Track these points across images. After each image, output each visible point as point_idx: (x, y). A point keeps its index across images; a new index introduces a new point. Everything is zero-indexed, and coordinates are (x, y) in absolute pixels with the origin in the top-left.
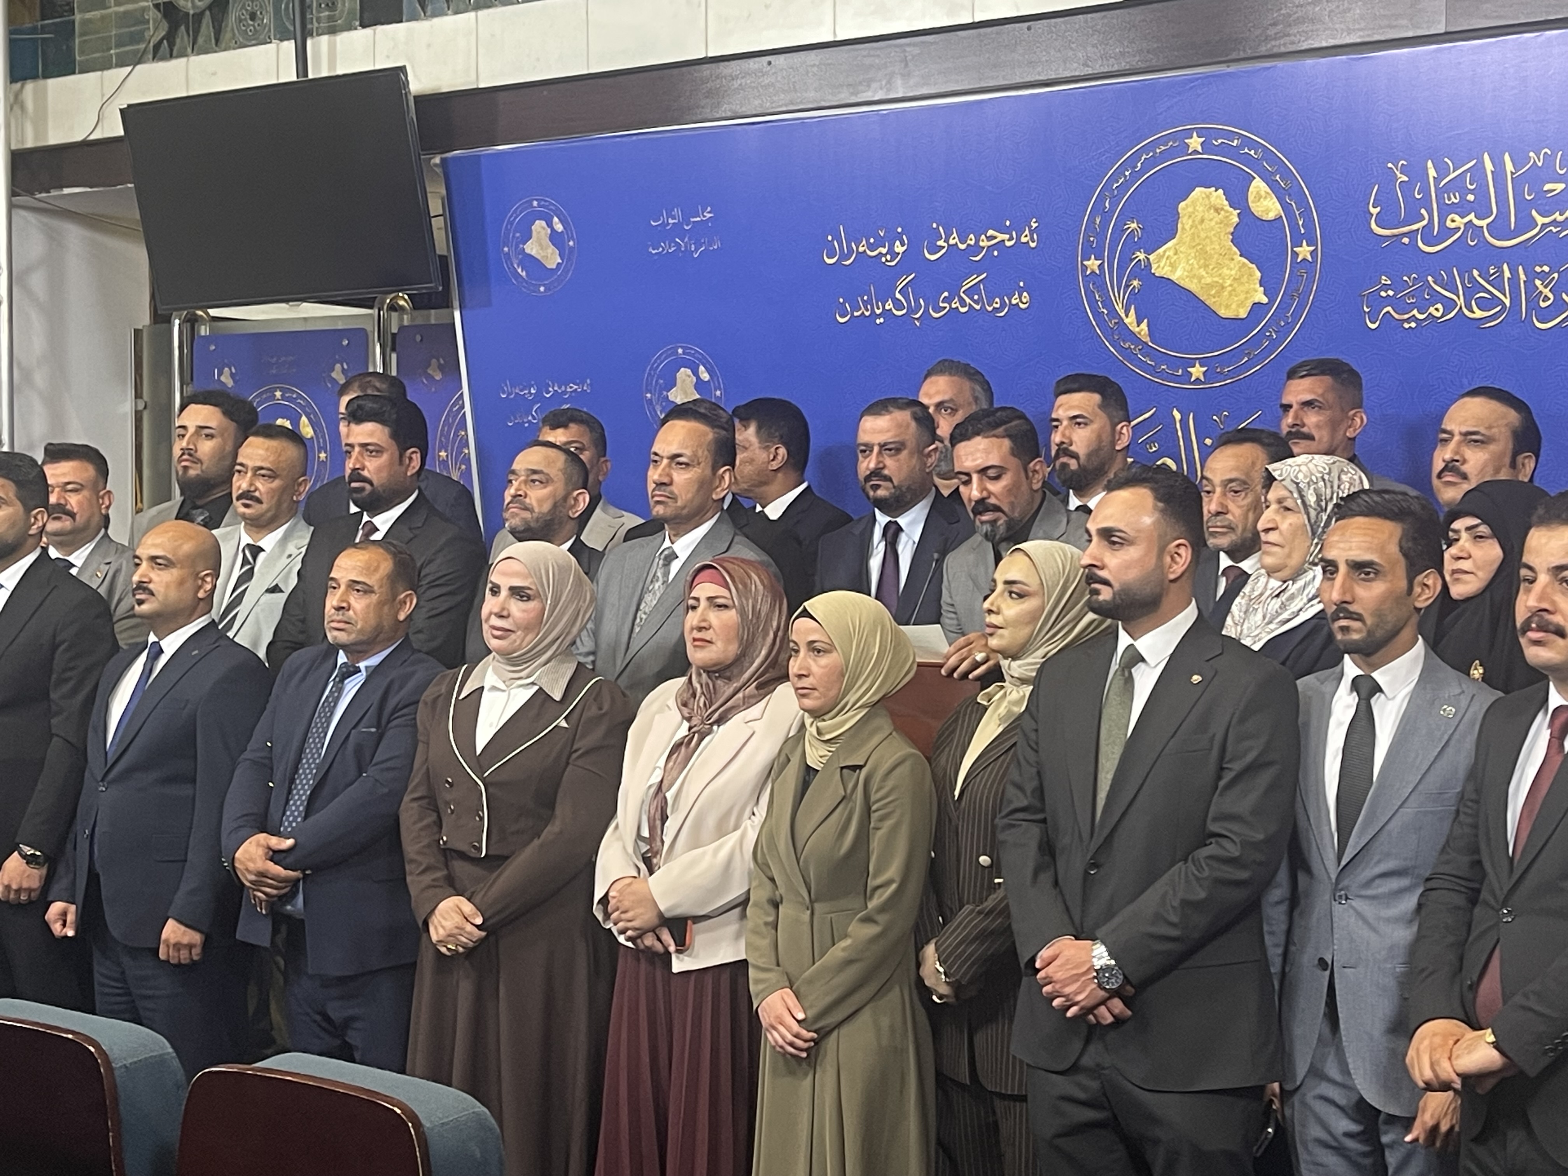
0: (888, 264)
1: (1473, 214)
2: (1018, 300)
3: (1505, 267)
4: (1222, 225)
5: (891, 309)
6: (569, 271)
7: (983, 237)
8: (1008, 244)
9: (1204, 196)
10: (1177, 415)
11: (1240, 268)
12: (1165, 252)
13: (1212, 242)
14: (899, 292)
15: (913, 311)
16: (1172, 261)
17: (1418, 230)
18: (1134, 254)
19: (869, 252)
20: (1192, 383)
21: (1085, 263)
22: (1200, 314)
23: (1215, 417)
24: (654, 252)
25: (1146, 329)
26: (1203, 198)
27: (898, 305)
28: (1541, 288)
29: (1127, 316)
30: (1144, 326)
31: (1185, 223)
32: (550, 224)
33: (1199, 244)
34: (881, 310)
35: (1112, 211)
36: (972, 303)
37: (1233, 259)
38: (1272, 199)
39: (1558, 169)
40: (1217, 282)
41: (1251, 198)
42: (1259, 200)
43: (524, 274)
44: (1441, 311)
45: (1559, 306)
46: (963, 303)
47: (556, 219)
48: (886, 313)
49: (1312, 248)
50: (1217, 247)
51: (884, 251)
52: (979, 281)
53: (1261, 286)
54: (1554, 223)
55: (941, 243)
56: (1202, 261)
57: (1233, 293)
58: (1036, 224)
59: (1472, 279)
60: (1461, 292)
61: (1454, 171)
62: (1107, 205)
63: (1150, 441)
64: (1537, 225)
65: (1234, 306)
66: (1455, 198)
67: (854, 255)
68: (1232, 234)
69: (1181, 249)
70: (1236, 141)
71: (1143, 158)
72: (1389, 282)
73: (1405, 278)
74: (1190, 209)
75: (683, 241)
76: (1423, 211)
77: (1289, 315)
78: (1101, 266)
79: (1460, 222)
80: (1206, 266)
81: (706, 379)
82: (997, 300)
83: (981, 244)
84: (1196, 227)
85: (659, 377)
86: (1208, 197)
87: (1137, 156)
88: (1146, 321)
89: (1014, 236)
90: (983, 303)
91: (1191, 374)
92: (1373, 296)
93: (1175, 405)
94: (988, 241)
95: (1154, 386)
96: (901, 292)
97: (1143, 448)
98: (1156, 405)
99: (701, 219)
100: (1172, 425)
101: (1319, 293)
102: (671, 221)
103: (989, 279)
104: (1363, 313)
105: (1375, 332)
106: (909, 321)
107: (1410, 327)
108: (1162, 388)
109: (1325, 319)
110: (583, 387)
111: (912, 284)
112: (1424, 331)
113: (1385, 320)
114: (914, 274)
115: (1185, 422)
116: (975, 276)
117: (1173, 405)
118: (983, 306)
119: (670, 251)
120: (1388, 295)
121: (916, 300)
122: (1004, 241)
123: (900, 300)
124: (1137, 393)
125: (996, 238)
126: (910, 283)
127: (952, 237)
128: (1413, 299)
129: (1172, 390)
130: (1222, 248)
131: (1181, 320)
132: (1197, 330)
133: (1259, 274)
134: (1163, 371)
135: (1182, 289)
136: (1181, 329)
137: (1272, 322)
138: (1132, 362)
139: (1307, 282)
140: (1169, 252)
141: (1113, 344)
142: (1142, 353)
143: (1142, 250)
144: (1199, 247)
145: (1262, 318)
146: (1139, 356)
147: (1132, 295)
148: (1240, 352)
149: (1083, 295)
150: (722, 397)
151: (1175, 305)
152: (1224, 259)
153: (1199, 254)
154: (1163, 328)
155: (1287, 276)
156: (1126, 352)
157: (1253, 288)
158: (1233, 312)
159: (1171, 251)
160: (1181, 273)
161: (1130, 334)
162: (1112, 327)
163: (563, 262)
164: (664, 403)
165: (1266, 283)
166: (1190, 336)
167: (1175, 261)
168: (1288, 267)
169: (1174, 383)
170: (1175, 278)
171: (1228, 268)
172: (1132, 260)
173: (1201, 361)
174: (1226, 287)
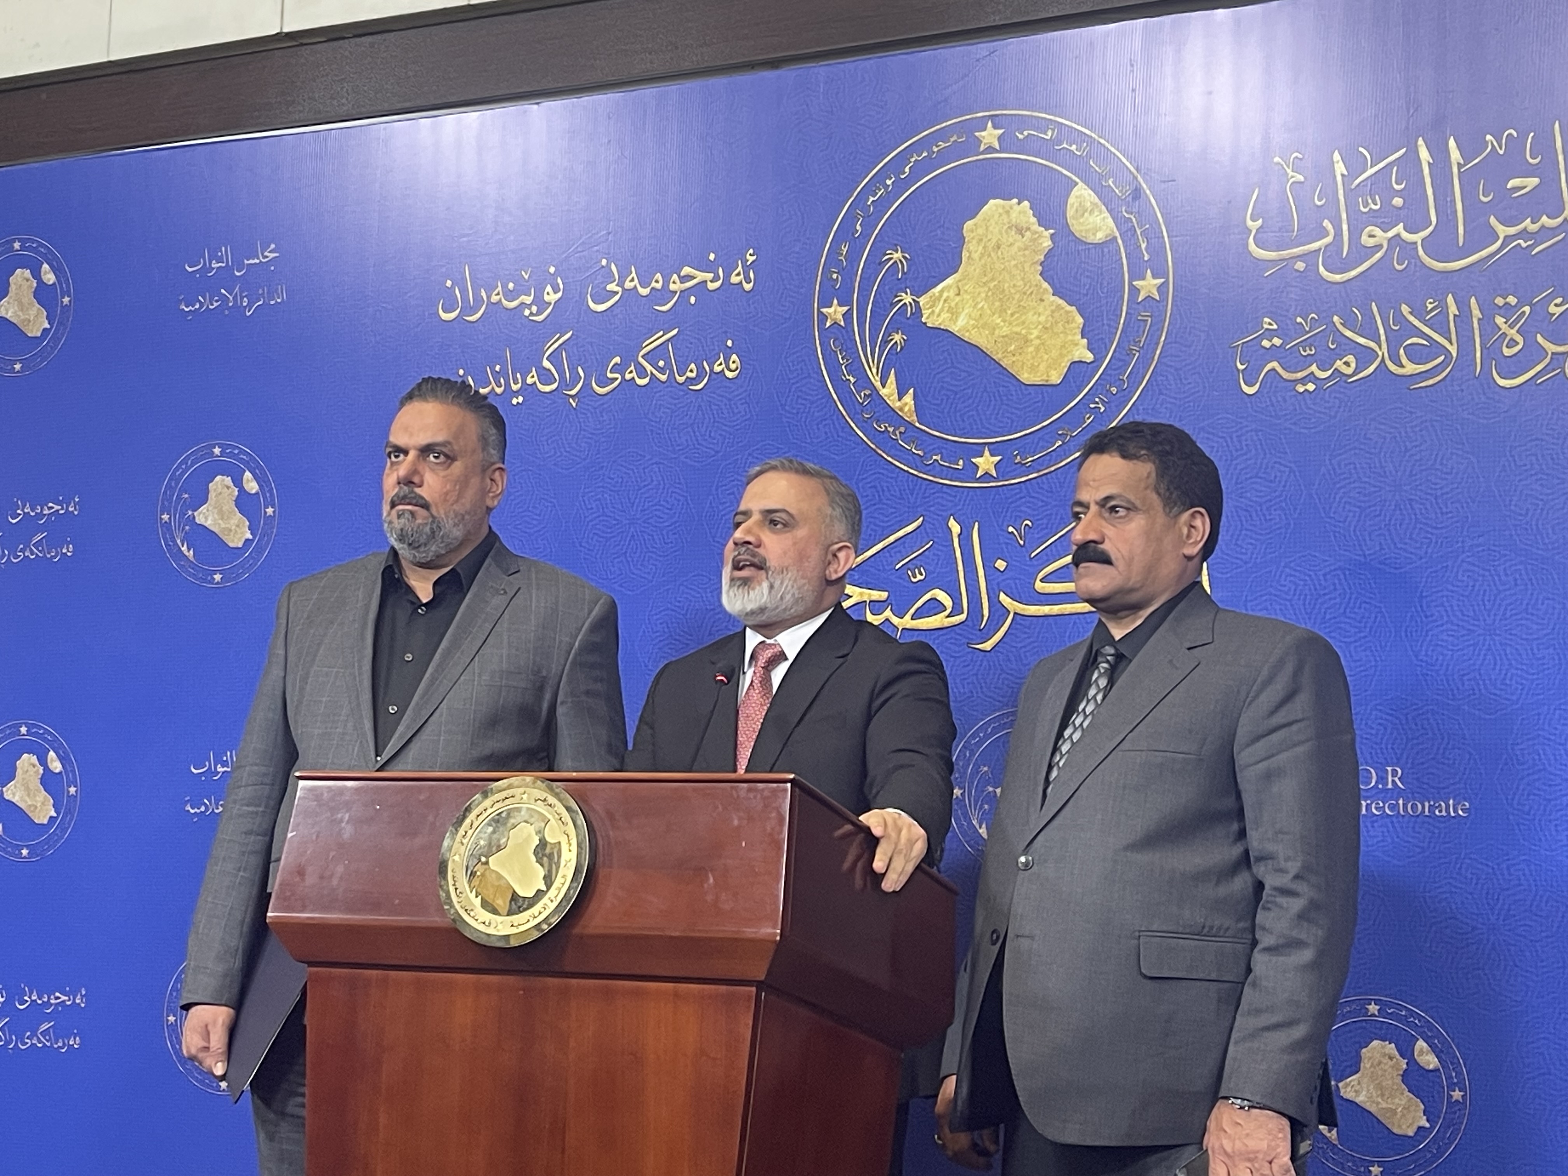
0: (531, 318)
1: (1402, 224)
2: (724, 366)
3: (1450, 298)
4: (1027, 252)
5: (535, 383)
6: (60, 339)
7: (675, 276)
8: (712, 286)
9: (1001, 211)
10: (955, 528)
11: (1053, 312)
12: (942, 291)
13: (1013, 277)
14: (547, 359)
15: (568, 385)
16: (953, 304)
17: (1320, 249)
18: (897, 296)
19: (505, 302)
20: (978, 480)
21: (824, 310)
22: (992, 380)
23: (1011, 529)
24: (187, 310)
25: (913, 402)
26: (1000, 215)
27: (545, 377)
28: (1504, 328)
29: (884, 386)
30: (909, 399)
31: (971, 250)
32: (36, 274)
33: (993, 279)
34: (519, 385)
35: (866, 236)
36: (655, 372)
37: (1042, 300)
38: (1101, 212)
39: (1528, 157)
40: (1016, 333)
41: (1070, 213)
42: (1083, 215)
44: (1353, 365)
45: (1532, 354)
46: (642, 373)
47: (46, 266)
48: (528, 390)
49: (1162, 280)
50: (1021, 283)
51: (528, 300)
52: (668, 340)
53: (1083, 337)
54: (1524, 234)
55: (612, 287)
56: (997, 304)
57: (1042, 347)
58: (754, 258)
59: (1400, 318)
60: (1383, 338)
61: (1371, 167)
62: (858, 227)
63: (913, 565)
64: (1498, 238)
65: (1042, 367)
66: (1376, 204)
67: (484, 306)
68: (1041, 264)
69: (966, 288)
70: (1050, 133)
71: (913, 160)
72: (1275, 327)
73: (1299, 320)
74: (980, 231)
75: (231, 295)
76: (1326, 223)
77: (1125, 378)
78: (847, 316)
79: (1382, 236)
80: (1002, 311)
81: (253, 492)
82: (693, 366)
83: (672, 287)
84: (989, 255)
85: (183, 490)
86: (1008, 212)
87: (903, 158)
88: (911, 391)
89: (721, 275)
90: (672, 370)
91: (978, 467)
92: (1251, 346)
93: (952, 512)
94: (681, 283)
95: (921, 485)
96: (551, 358)
97: (903, 577)
98: (924, 513)
99: (261, 261)
100: (947, 541)
101: (1169, 346)
102: (215, 265)
103: (681, 337)
104: (1236, 372)
105: (1253, 399)
106: (560, 401)
107: (1306, 390)
108: (933, 488)
109: (1179, 382)
110: (67, 507)
111: (567, 347)
112: (1327, 395)
113: (1269, 381)
114: (571, 332)
115: (966, 538)
116: (661, 333)
117: (949, 513)
118: (671, 376)
119: (211, 307)
120: (1273, 345)
121: (573, 369)
122: (706, 281)
123: (549, 370)
124: (895, 496)
125: (695, 278)
126: (563, 346)
127: (630, 278)
128: (1311, 350)
129: (948, 491)
130: (1025, 285)
131: (964, 390)
132: (987, 403)
133: (1080, 320)
134: (936, 463)
135: (966, 345)
136: (963, 402)
137: (1100, 387)
138: (889, 451)
139: (1153, 328)
140: (949, 291)
141: (863, 427)
142: (905, 438)
143: (908, 290)
144: (992, 285)
145: (1085, 384)
146: (900, 442)
147: (892, 354)
148: (1051, 432)
149: (820, 356)
150: (274, 516)
151: (956, 368)
152: (1030, 299)
153: (993, 294)
154: (936, 402)
155: (1122, 321)
156: (881, 436)
157: (1072, 341)
158: (1042, 375)
159: (952, 291)
160: (965, 321)
161: (887, 412)
162: (861, 401)
163: (51, 328)
164: (187, 528)
165: (1091, 333)
166: (977, 410)
167: (957, 304)
168: (1125, 308)
169: (951, 480)
170: (957, 329)
171: (1035, 313)
172: (893, 305)
173: (992, 447)
174: (1032, 341)
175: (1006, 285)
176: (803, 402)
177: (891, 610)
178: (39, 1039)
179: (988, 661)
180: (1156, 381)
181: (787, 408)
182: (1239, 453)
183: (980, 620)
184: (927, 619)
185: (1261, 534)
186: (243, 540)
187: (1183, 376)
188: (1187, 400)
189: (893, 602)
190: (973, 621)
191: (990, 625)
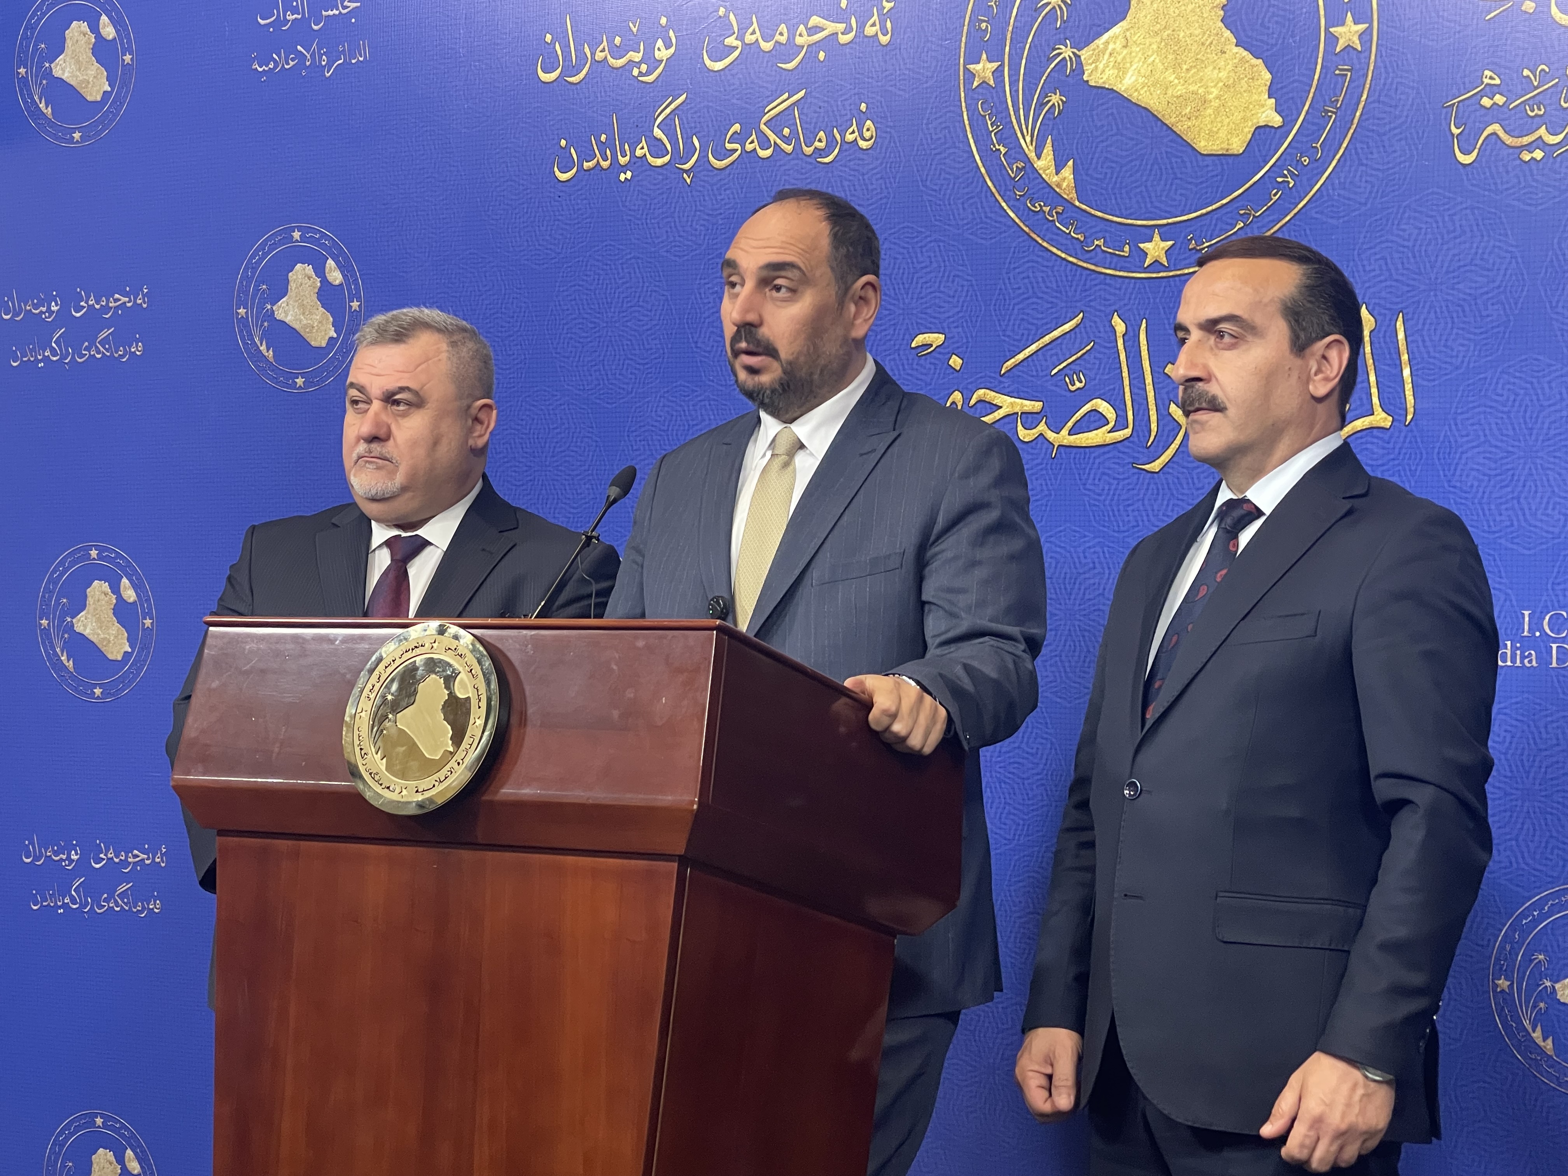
0: (641, 79)
2: (857, 134)
5: (645, 155)
6: (122, 104)
7: (802, 26)
8: (844, 39)
10: (1120, 326)
11: (1236, 66)
12: (1108, 43)
13: (1189, 24)
14: (659, 127)
15: (680, 158)
16: (1119, 58)
18: (1054, 49)
19: (611, 61)
20: (1146, 270)
21: (971, 67)
22: (1163, 149)
24: (260, 69)
25: (1072, 177)
27: (657, 148)
30: (1068, 172)
32: (95, 28)
33: (1166, 28)
34: (628, 158)
36: (779, 141)
37: (1223, 52)
40: (1193, 93)
43: (48, 111)
46: (764, 143)
47: (104, 19)
48: (637, 163)
49: (1365, 26)
50: (1198, 32)
51: (637, 57)
52: (793, 104)
53: (1269, 97)
55: (731, 41)
56: (1170, 57)
57: (1222, 109)
58: (892, 5)
63: (1070, 371)
65: (1222, 134)
67: (588, 65)
68: (1222, 9)
69: (1136, 37)
72: (1497, 81)
73: (1526, 72)
75: (308, 51)
77: (1318, 145)
78: (998, 73)
80: (1176, 66)
81: (337, 282)
82: (822, 134)
83: (799, 40)
85: (260, 281)
88: (1071, 163)
89: (854, 25)
90: (798, 141)
91: (1146, 254)
92: (1468, 106)
93: (1116, 307)
94: (809, 36)
95: (1081, 275)
96: (662, 127)
97: (1060, 384)
98: (1084, 308)
99: (340, 13)
100: (1110, 342)
101: (1373, 106)
102: (291, 17)
103: (809, 101)
104: (1450, 138)
105: (1469, 169)
106: (673, 176)
107: (1532, 158)
108: (1094, 279)
109: (1382, 149)
110: (135, 299)
111: (680, 113)
112: (1557, 165)
113: (1489, 148)
114: (685, 96)
115: (1131, 337)
116: (787, 95)
117: (1113, 308)
118: (798, 147)
119: (286, 67)
120: (1495, 104)
121: (687, 138)
122: (837, 33)
123: (660, 140)
124: (1052, 288)
125: (823, 30)
126: (677, 112)
127: (750, 30)
128: (1539, 109)
129: (1112, 282)
130: (1204, 33)
131: (1132, 161)
132: (1158, 177)
133: (1268, 76)
134: (1098, 249)
135: (1135, 108)
136: (1131, 176)
137: (1288, 157)
138: (1045, 235)
139: (1353, 85)
140: (1115, 43)
141: (1014, 206)
142: (1063, 219)
143: (1068, 41)
144: (1166, 34)
145: (1272, 152)
146: (1058, 224)
147: (1049, 119)
148: (1231, 212)
149: (967, 122)
150: (361, 311)
151: (1122, 135)
152: (1209, 51)
153: (1166, 44)
154: (1099, 176)
155: (1316, 77)
156: (1036, 218)
157: (1256, 101)
158: (1222, 142)
159: (1118, 42)
160: (1134, 78)
161: (1044, 188)
162: (1013, 176)
163: (113, 90)
164: (266, 324)
165: (1279, 92)
166: (1146, 187)
167: (1124, 58)
168: (1320, 61)
169: (1115, 269)
170: (1123, 89)
171: (1215, 68)
172: (1050, 60)
173: (1162, 230)
174: (1211, 101)
175: (1182, 34)
176: (948, 176)
177: (1046, 422)
178: (116, 903)
179: (1156, 484)
180: (1356, 149)
181: (928, 183)
182: (1452, 235)
183: (1147, 434)
184: (1085, 434)
185: (1475, 334)
186: (327, 338)
187: (1387, 144)
188: (1391, 171)
189: (1049, 415)
190: (1138, 436)
191: (1159, 441)
